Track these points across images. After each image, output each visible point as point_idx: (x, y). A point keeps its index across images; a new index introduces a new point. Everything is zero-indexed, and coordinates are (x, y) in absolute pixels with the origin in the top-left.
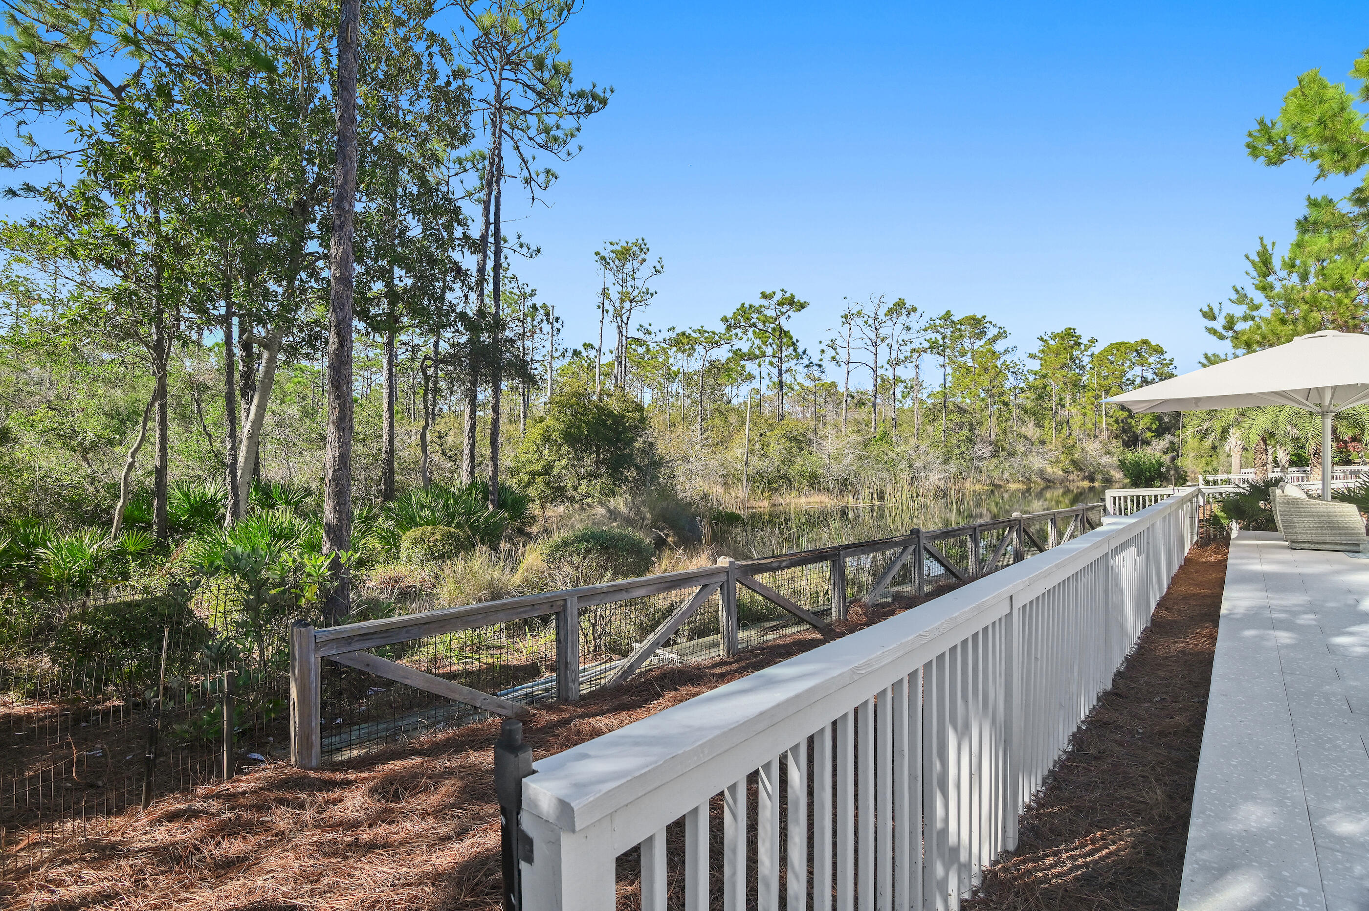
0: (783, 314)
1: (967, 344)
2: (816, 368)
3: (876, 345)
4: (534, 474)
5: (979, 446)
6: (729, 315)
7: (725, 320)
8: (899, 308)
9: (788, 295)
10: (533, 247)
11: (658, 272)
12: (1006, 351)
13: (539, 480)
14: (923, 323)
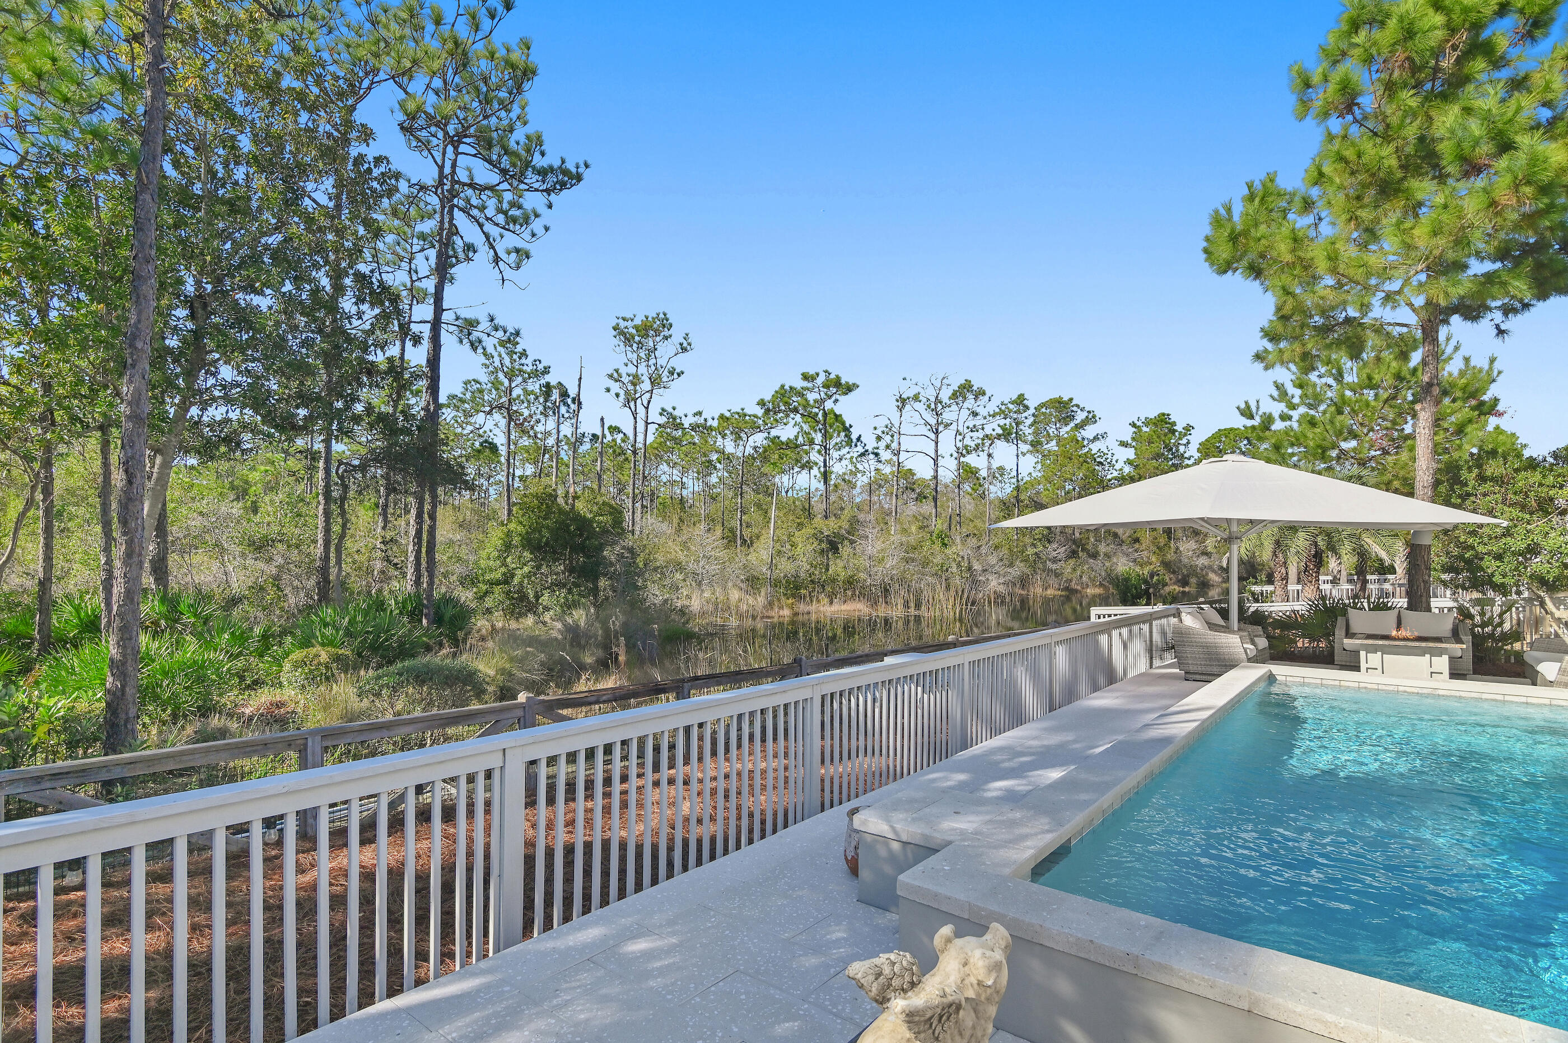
0: (830, 397)
1: (1052, 430)
2: (872, 456)
3: (937, 433)
4: (492, 583)
5: (1055, 546)
6: (768, 397)
7: (762, 403)
8: (964, 390)
9: (832, 376)
10: (511, 330)
11: (684, 350)
12: (1096, 438)
13: (497, 589)
14: (992, 407)
